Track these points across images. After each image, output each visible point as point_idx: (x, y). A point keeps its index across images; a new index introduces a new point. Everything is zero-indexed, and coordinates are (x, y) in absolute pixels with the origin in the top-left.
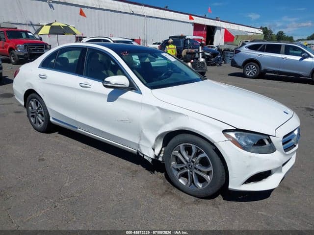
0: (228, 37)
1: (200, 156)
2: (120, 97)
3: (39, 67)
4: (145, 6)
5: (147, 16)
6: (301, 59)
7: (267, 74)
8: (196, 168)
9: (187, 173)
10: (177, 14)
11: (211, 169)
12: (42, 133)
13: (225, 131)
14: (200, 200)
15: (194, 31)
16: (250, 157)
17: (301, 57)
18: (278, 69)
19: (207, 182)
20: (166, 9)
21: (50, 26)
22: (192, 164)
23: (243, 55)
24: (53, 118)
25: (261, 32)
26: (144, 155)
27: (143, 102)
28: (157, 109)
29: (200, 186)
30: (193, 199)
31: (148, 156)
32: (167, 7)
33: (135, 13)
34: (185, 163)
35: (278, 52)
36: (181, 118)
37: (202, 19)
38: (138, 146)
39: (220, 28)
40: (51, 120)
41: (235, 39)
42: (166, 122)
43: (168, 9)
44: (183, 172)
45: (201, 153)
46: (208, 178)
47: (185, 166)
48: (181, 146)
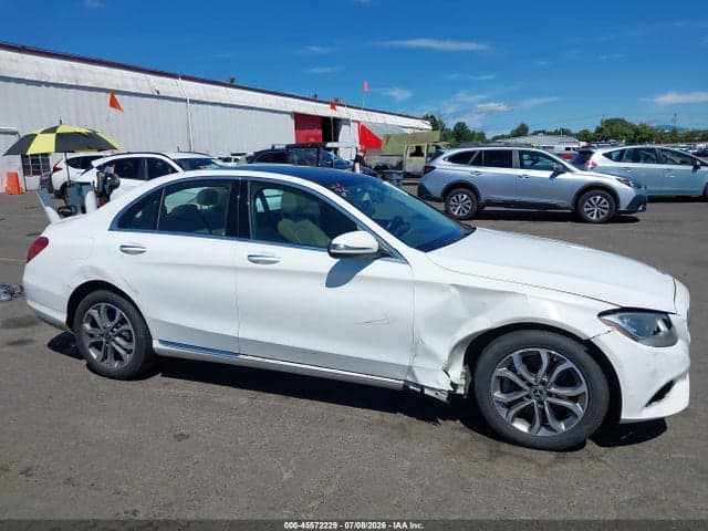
0: (368, 138)
1: (560, 369)
2: (359, 274)
3: (110, 229)
4: (184, 78)
5: (192, 101)
6: (553, 176)
7: (487, 208)
8: (550, 394)
9: (531, 407)
10: (256, 94)
11: (583, 388)
12: (124, 382)
13: (601, 315)
14: (561, 454)
15: (296, 128)
16: (655, 354)
17: (551, 172)
18: (513, 198)
19: (576, 416)
20: (231, 84)
21: (54, 135)
22: (541, 387)
23: (443, 176)
24: (162, 342)
25: (427, 126)
26: (422, 387)
27: (415, 279)
28: (454, 290)
29: (563, 426)
30: (550, 456)
31: (436, 387)
32: (232, 81)
33: (162, 94)
34: (526, 388)
35: (509, 165)
36: (510, 300)
37: (310, 103)
38: (410, 370)
39: (347, 122)
40: (156, 345)
41: (384, 142)
42: (474, 313)
43: (235, 83)
44: (522, 406)
45: (560, 361)
46: (579, 408)
47: (525, 393)
48: (516, 355)
